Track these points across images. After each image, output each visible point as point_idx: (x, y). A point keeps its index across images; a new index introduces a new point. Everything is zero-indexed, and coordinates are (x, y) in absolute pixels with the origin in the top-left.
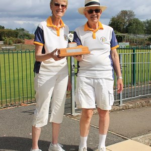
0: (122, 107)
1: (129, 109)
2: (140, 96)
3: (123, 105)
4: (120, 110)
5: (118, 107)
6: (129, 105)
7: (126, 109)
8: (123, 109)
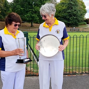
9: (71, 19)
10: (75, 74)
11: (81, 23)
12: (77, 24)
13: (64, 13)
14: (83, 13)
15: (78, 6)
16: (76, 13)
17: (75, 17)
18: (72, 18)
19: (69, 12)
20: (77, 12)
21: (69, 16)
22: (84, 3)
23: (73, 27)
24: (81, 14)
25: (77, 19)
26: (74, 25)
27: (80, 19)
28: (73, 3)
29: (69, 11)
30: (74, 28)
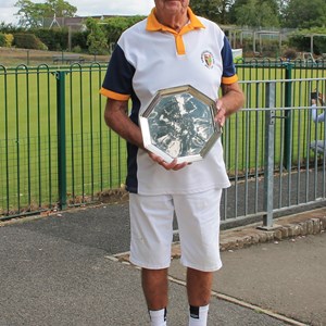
0: (272, 234)
1: (291, 237)
2: (318, 199)
3: (276, 226)
4: (267, 241)
5: (262, 233)
6: (292, 226)
7: (284, 238)
8: (276, 239)
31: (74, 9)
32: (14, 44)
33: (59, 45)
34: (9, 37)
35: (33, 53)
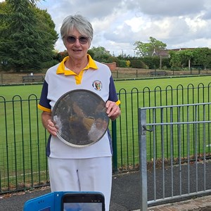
9: (23, 54)
10: (23, 191)
11: (48, 63)
12: (39, 64)
13: (6, 38)
14: (50, 39)
15: (37, 23)
16: (32, 40)
17: (31, 50)
18: (23, 52)
19: (17, 38)
20: (35, 37)
21: (17, 46)
22: (49, 16)
23: (30, 73)
24: (46, 42)
25: (37, 53)
26: (30, 67)
27: (43, 53)
28: (24, 17)
29: (17, 34)
30: (32, 74)
31: (165, 45)
32: (130, 66)
33: (155, 66)
34: (128, 62)
35: (140, 71)
